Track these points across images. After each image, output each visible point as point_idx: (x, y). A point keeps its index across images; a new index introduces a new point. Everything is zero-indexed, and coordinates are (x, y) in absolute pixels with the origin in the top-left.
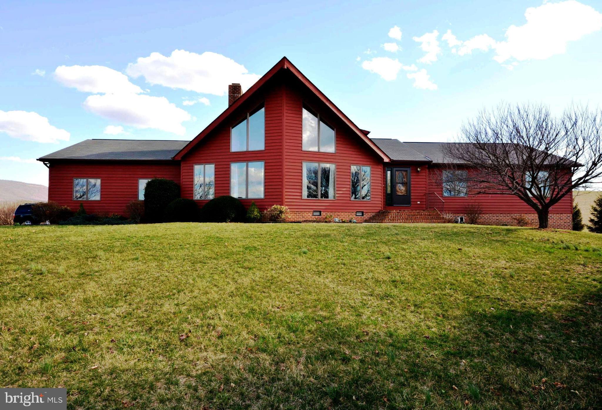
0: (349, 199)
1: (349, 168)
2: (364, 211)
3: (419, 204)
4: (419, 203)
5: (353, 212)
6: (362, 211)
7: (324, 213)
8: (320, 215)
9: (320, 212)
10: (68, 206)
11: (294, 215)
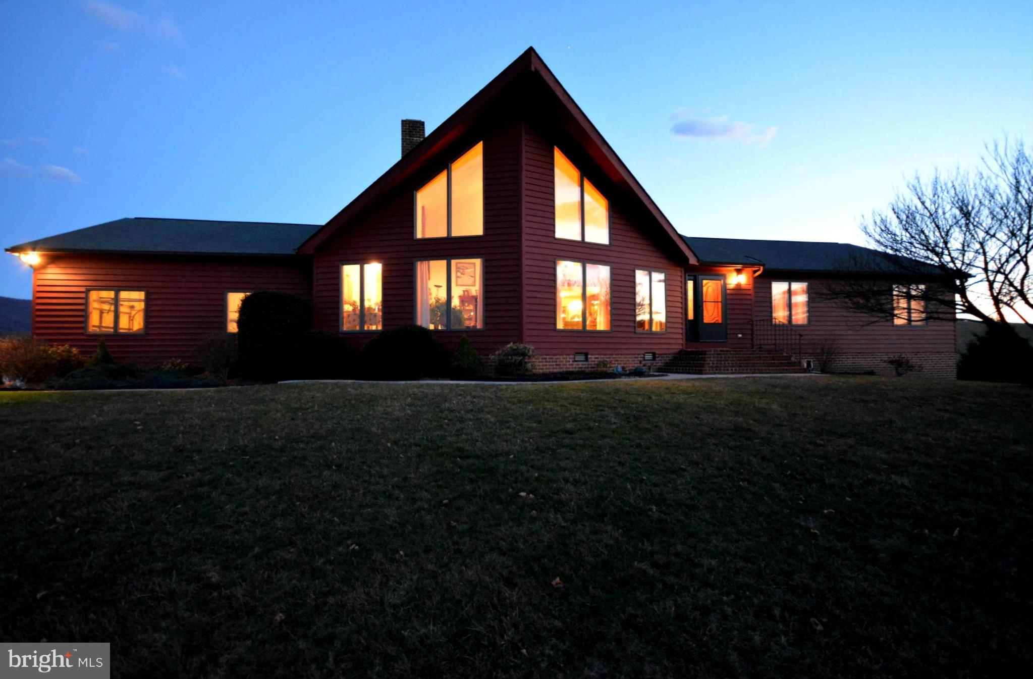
0: (631, 329)
1: (631, 273)
2: (657, 352)
3: (740, 338)
4: (740, 336)
5: (639, 354)
6: (654, 351)
7: (593, 357)
8: (587, 359)
9: (586, 355)
10: (71, 346)
11: (542, 362)
